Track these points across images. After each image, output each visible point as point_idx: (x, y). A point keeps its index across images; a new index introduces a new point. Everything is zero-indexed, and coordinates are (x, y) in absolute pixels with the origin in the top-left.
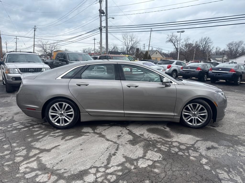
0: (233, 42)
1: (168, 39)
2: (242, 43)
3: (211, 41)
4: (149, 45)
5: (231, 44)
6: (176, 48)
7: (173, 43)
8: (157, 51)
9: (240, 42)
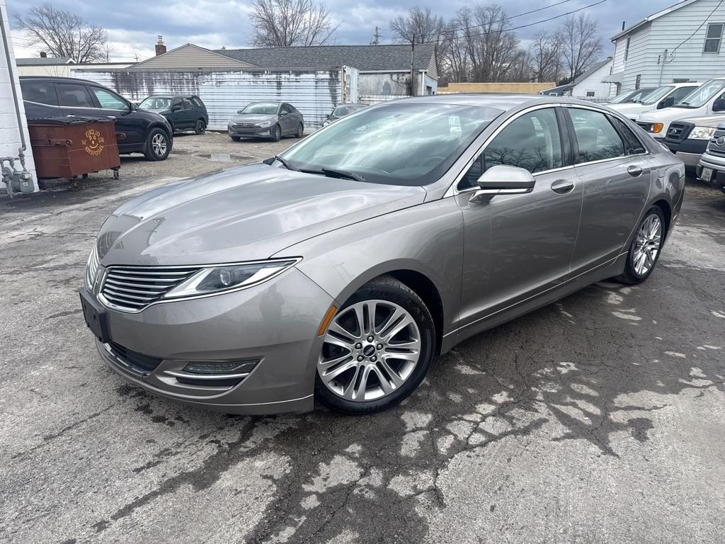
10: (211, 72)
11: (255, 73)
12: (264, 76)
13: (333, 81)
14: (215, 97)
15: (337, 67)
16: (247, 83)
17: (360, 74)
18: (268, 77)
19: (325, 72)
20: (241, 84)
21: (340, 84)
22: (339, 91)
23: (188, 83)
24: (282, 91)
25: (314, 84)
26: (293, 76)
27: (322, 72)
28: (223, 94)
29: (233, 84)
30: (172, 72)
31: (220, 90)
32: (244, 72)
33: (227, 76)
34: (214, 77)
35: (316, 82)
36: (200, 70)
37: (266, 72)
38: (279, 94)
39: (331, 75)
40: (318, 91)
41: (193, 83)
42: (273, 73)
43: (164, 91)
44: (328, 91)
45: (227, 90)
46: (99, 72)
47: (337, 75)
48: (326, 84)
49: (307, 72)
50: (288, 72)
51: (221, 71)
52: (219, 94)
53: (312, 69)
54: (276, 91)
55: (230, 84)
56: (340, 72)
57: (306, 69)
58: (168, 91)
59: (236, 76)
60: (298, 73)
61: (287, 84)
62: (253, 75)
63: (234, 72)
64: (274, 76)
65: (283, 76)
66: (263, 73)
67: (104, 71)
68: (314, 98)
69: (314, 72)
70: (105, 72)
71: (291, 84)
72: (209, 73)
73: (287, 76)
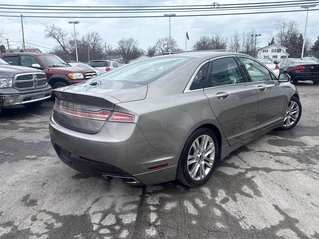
0: (123, 39)
1: (47, 33)
2: (133, 41)
3: (101, 38)
4: (23, 40)
5: (122, 42)
6: (62, 45)
7: (57, 39)
8: (38, 50)
9: (131, 40)
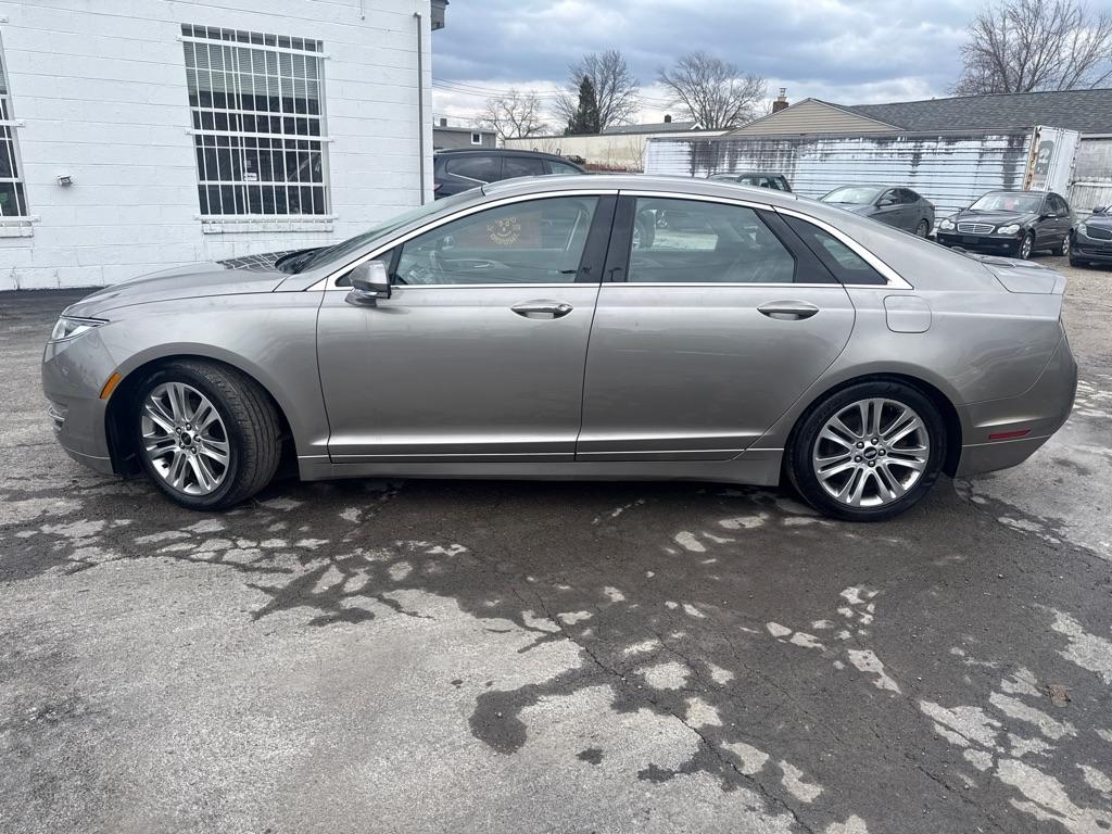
10: (817, 140)
11: (882, 140)
12: (895, 146)
13: (1014, 150)
14: (815, 177)
15: (1026, 129)
16: (866, 157)
17: (1083, 139)
18: (902, 146)
19: (1002, 135)
20: (857, 157)
21: (1026, 156)
22: (1020, 169)
23: (782, 156)
24: (919, 168)
25: (977, 157)
26: (942, 145)
27: (995, 137)
28: (828, 172)
29: (845, 157)
30: (764, 140)
31: (824, 167)
32: (865, 139)
33: (839, 146)
34: (820, 146)
35: (981, 154)
36: (803, 137)
37: (899, 139)
38: (913, 174)
39: (1011, 142)
40: (980, 169)
41: (789, 157)
42: (910, 139)
43: (749, 167)
44: (1001, 169)
45: (834, 167)
46: (677, 141)
47: (1022, 142)
48: (1000, 157)
49: (968, 138)
50: (935, 139)
51: (831, 137)
52: (822, 172)
53: (978, 132)
54: (910, 168)
55: (841, 157)
56: (1029, 137)
57: (966, 132)
58: (755, 167)
59: (853, 146)
60: (951, 140)
61: (930, 157)
62: (878, 143)
63: (851, 139)
64: (911, 145)
65: (926, 144)
66: (894, 140)
67: (681, 140)
68: (972, 180)
69: (982, 138)
70: (683, 142)
71: (938, 157)
72: (813, 142)
73: (933, 144)
